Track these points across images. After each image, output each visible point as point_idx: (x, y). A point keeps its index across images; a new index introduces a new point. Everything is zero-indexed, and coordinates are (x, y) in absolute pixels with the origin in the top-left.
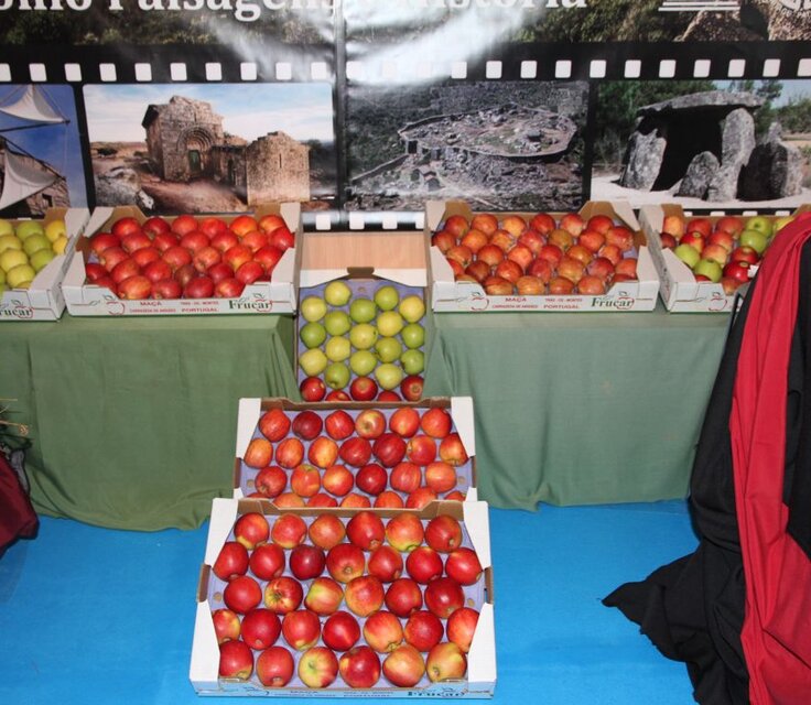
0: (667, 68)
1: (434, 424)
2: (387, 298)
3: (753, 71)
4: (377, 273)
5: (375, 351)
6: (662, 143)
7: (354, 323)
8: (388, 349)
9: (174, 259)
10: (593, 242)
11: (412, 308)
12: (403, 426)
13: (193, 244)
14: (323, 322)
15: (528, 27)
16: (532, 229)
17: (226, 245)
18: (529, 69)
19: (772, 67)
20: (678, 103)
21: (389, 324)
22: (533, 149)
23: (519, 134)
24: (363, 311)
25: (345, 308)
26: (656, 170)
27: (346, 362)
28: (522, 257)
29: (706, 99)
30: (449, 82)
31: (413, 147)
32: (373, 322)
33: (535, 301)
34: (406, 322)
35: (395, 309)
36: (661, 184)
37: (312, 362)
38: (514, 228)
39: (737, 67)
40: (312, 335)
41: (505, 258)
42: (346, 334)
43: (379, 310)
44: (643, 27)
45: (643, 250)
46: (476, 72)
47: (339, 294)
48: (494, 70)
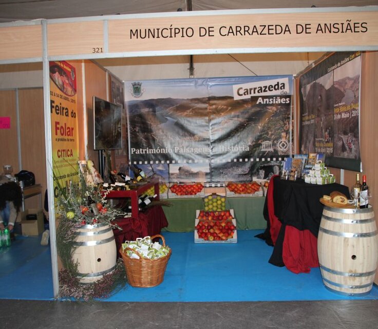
0: (263, 160)
1: (227, 214)
2: (219, 198)
3: (277, 160)
4: (217, 194)
5: (217, 207)
6: (264, 171)
7: (213, 202)
8: (219, 206)
9: (184, 190)
10: (253, 187)
11: (223, 200)
12: (222, 214)
13: (187, 188)
14: (208, 202)
15: (240, 154)
16: (242, 185)
17: (192, 188)
18: (241, 160)
19: (280, 159)
20: (266, 165)
21: (219, 202)
22: (242, 173)
23: (240, 171)
24: (215, 200)
25: (212, 200)
26: (263, 176)
27: (212, 208)
28: (241, 189)
29: (270, 164)
30: (228, 163)
31: (222, 173)
32: (216, 202)
33: (243, 195)
34: (222, 202)
35: (220, 200)
36: (265, 178)
37: (206, 209)
38: (240, 186)
39: (274, 159)
40: (206, 204)
41: (238, 190)
42: (212, 204)
43: (217, 200)
44: (259, 153)
45: (261, 188)
46: (232, 161)
47: (210, 198)
48: (235, 160)
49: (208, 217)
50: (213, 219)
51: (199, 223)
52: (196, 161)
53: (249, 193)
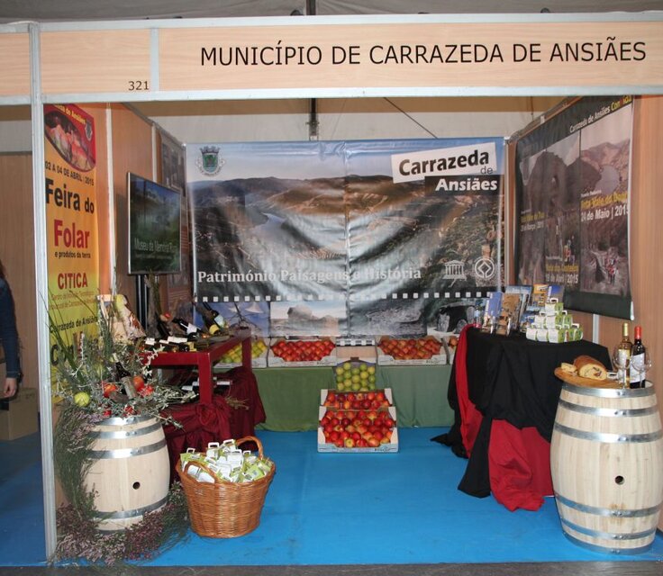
0: (447, 295)
1: (380, 398)
2: (363, 367)
3: (473, 295)
4: (360, 359)
5: (360, 383)
6: (448, 317)
7: (353, 375)
8: (364, 383)
9: (298, 352)
10: (428, 347)
11: (371, 370)
12: (370, 398)
13: (303, 348)
14: (343, 375)
15: (405, 284)
16: (409, 343)
17: (314, 348)
18: (405, 296)
19: (479, 294)
20: (452, 305)
21: (364, 375)
22: (408, 320)
23: (403, 316)
24: (356, 371)
25: (350, 370)
26: (448, 326)
27: (351, 387)
28: (406, 351)
29: (460, 304)
30: (382, 300)
31: (371, 319)
32: (359, 374)
33: (409, 361)
34: (370, 375)
35: (366, 371)
36: (450, 330)
37: (340, 387)
38: (403, 344)
39: (468, 294)
40: (339, 379)
41: (400, 351)
42: (350, 378)
43: (361, 371)
44: (440, 283)
45: (442, 348)
46: (389, 297)
47: (347, 366)
48: (395, 296)
49: (343, 402)
50: (352, 406)
51: (326, 414)
52: (321, 298)
53: (421, 358)
